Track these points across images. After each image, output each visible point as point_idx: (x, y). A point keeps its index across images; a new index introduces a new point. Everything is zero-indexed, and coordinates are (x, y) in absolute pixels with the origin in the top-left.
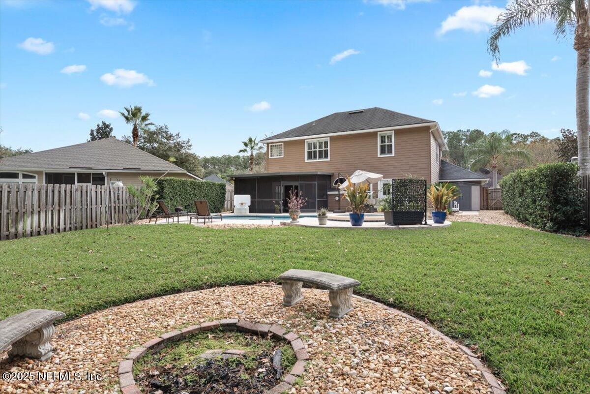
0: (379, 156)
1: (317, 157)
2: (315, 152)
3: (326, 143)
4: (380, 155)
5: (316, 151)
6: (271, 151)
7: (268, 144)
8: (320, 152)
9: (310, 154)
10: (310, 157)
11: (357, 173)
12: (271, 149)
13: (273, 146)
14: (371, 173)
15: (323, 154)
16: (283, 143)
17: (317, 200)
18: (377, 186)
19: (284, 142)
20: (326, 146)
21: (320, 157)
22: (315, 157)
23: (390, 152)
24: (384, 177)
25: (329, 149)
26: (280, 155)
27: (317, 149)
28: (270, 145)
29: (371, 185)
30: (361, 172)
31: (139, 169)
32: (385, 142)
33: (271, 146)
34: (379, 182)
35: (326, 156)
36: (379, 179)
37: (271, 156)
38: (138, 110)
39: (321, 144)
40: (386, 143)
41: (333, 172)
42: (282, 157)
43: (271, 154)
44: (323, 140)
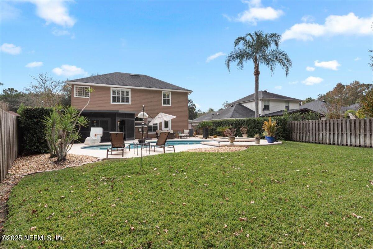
0: (163, 105)
1: (120, 101)
2: (118, 97)
3: (127, 92)
8: (123, 98)
9: (114, 98)
12: (76, 90)
13: (79, 87)
15: (125, 100)
18: (162, 123)
19: (91, 86)
20: (127, 95)
21: (123, 101)
23: (168, 103)
25: (130, 97)
26: (85, 96)
27: (121, 96)
28: (75, 86)
35: (127, 102)
37: (76, 96)
39: (123, 92)
40: (166, 98)
41: (134, 112)
42: (89, 97)
44: (125, 90)
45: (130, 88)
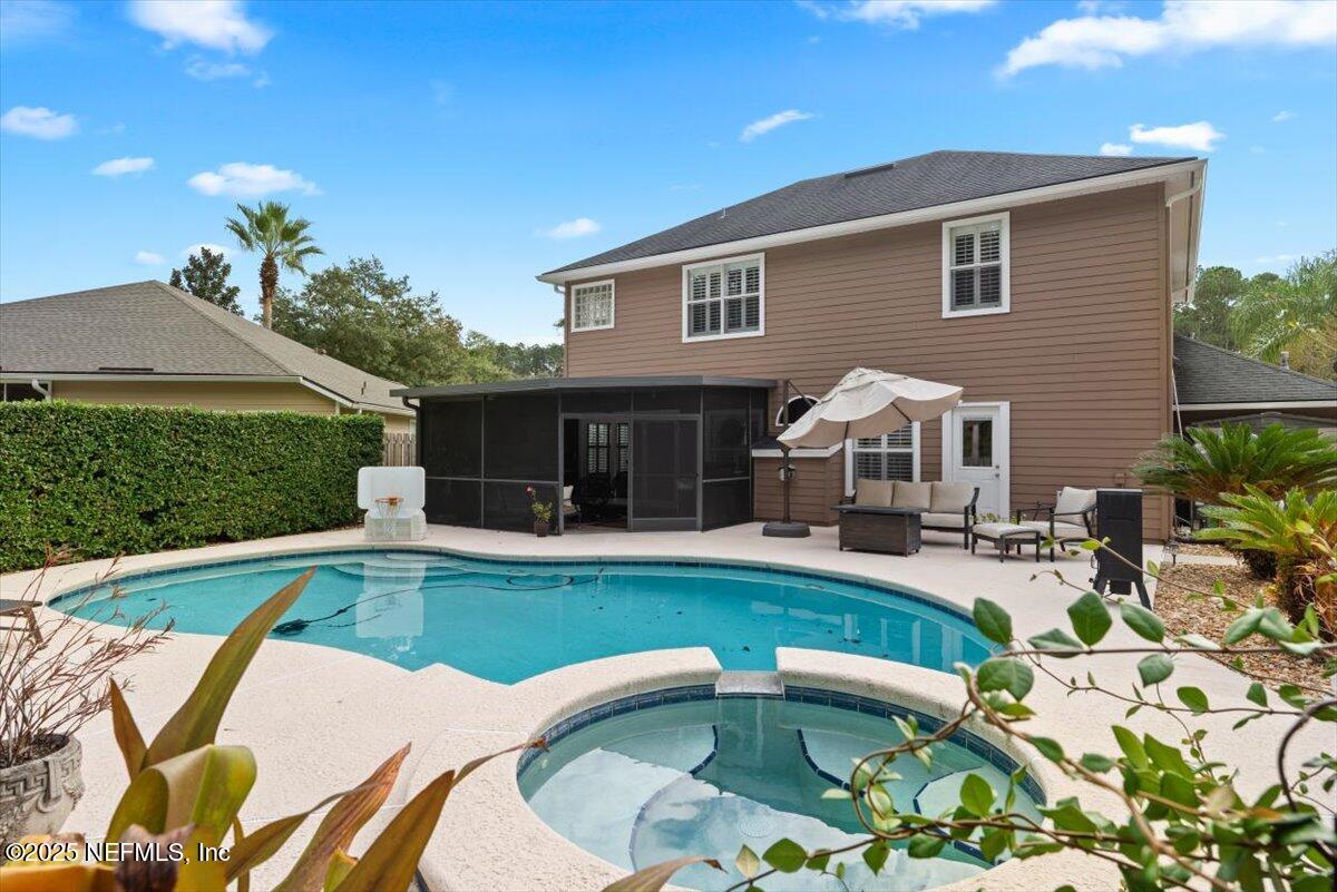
0: (947, 313)
1: (722, 326)
2: (715, 307)
3: (752, 274)
4: (953, 309)
5: (718, 303)
6: (578, 309)
7: (568, 285)
8: (733, 306)
9: (697, 314)
10: (697, 326)
11: (851, 380)
12: (578, 301)
13: (585, 291)
14: (911, 380)
15: (745, 314)
16: (612, 282)
17: (701, 481)
18: (940, 429)
19: (618, 277)
20: (753, 287)
21: (733, 324)
22: (715, 327)
23: (992, 296)
24: (965, 397)
25: (761, 293)
26: (604, 322)
27: (723, 298)
28: (574, 288)
29: (916, 427)
30: (871, 375)
31: (149, 371)
32: (971, 261)
33: (578, 292)
34: (946, 417)
35: (753, 322)
36: (946, 404)
37: (578, 325)
38: (277, 212)
39: (734, 277)
40: (977, 264)
41: (772, 377)
42: (612, 326)
43: (578, 317)
44: (742, 264)
45: (760, 251)
